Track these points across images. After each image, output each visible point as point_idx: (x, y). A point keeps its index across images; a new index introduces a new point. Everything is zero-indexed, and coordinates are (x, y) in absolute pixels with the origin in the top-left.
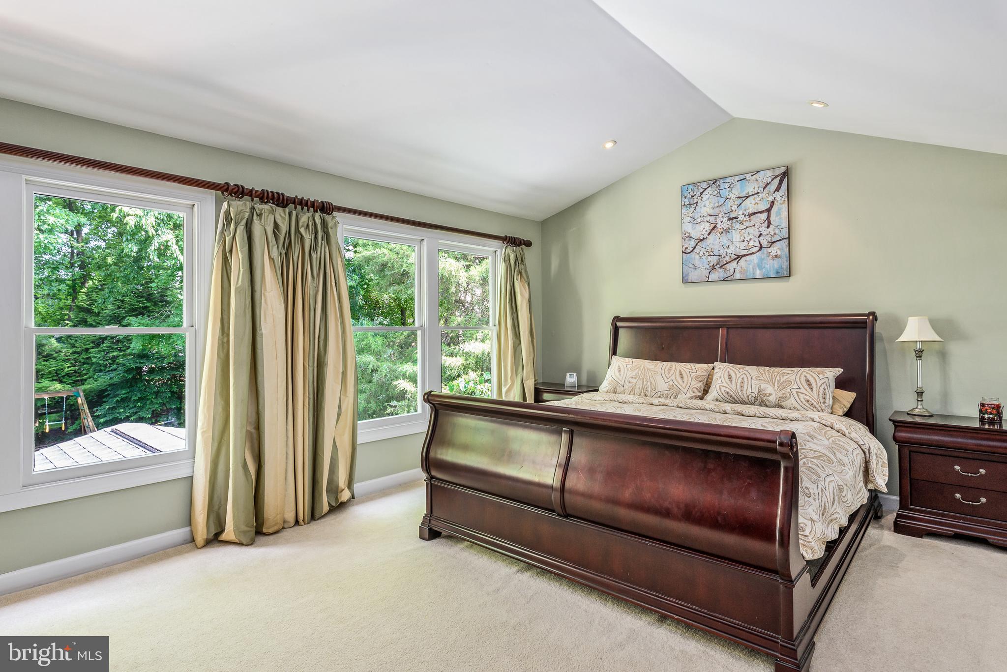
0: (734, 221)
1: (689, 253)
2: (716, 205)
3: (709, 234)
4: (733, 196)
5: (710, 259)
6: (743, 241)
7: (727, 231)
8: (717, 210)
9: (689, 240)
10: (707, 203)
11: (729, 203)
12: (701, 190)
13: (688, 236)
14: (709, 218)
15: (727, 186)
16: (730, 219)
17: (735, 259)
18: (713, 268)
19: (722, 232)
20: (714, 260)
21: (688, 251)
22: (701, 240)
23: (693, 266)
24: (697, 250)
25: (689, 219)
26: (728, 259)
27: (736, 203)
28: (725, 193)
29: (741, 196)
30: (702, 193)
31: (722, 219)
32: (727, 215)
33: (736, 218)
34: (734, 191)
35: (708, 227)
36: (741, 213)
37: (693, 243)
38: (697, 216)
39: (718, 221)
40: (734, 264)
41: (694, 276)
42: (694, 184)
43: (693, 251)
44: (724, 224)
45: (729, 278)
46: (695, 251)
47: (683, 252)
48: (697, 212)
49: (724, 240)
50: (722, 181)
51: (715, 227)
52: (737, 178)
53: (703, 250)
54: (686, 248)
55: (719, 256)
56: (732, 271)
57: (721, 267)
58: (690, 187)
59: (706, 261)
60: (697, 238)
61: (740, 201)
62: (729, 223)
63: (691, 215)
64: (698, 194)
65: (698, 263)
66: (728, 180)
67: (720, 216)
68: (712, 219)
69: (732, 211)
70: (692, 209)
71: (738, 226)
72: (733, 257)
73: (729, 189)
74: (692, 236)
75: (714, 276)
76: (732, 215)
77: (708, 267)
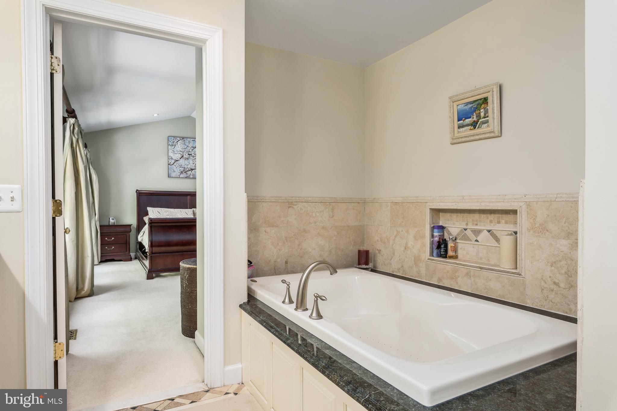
0: (190, 155)
1: (171, 165)
2: (183, 148)
3: (180, 159)
4: (190, 146)
5: (180, 168)
6: (194, 164)
7: (188, 159)
8: (184, 150)
9: (172, 160)
10: (180, 147)
11: (189, 148)
12: (177, 141)
13: (171, 158)
14: (180, 152)
15: (188, 141)
16: (189, 154)
17: (191, 170)
18: (182, 172)
19: (186, 159)
20: (182, 169)
21: (171, 164)
22: (177, 161)
23: (173, 171)
24: (175, 164)
25: (172, 151)
26: (188, 169)
27: (191, 149)
28: (187, 144)
29: (193, 146)
30: (177, 142)
31: (185, 154)
32: (188, 153)
33: (191, 154)
34: (190, 144)
35: (180, 156)
36: (193, 153)
37: (173, 161)
38: (175, 150)
39: (184, 154)
40: (190, 172)
41: (173, 175)
42: (174, 137)
43: (173, 164)
44: (186, 156)
45: (188, 177)
46: (174, 164)
47: (168, 164)
48: (175, 149)
49: (186, 162)
50: (186, 139)
51: (183, 156)
52: (192, 139)
53: (178, 165)
54: (170, 163)
55: (184, 168)
56: (189, 174)
57: (185, 172)
58: (172, 138)
59: (179, 169)
60: (175, 159)
61: (193, 148)
62: (188, 156)
63: (173, 150)
64: (176, 141)
65: (175, 169)
66: (188, 139)
67: (185, 152)
68: (181, 153)
69: (190, 152)
70: (173, 147)
71: (192, 158)
72: (190, 169)
73: (189, 143)
74: (173, 158)
75: (182, 176)
76: (190, 153)
77: (180, 172)
